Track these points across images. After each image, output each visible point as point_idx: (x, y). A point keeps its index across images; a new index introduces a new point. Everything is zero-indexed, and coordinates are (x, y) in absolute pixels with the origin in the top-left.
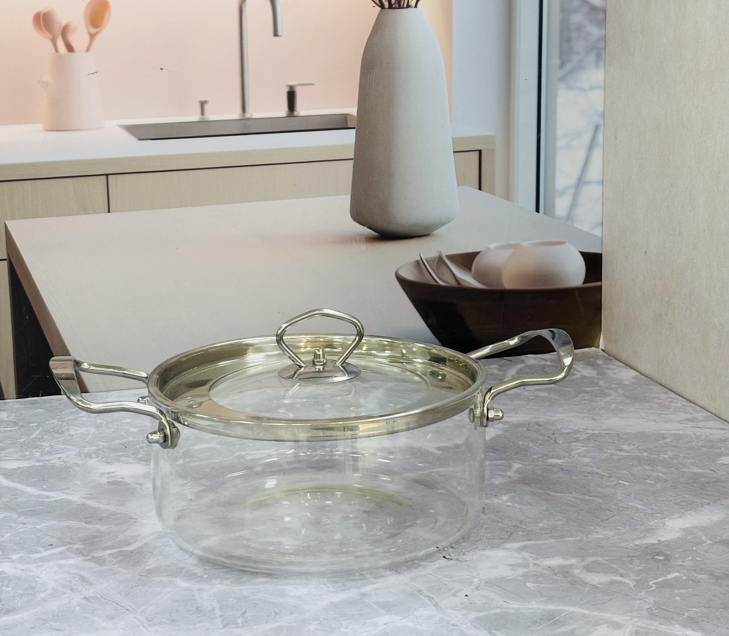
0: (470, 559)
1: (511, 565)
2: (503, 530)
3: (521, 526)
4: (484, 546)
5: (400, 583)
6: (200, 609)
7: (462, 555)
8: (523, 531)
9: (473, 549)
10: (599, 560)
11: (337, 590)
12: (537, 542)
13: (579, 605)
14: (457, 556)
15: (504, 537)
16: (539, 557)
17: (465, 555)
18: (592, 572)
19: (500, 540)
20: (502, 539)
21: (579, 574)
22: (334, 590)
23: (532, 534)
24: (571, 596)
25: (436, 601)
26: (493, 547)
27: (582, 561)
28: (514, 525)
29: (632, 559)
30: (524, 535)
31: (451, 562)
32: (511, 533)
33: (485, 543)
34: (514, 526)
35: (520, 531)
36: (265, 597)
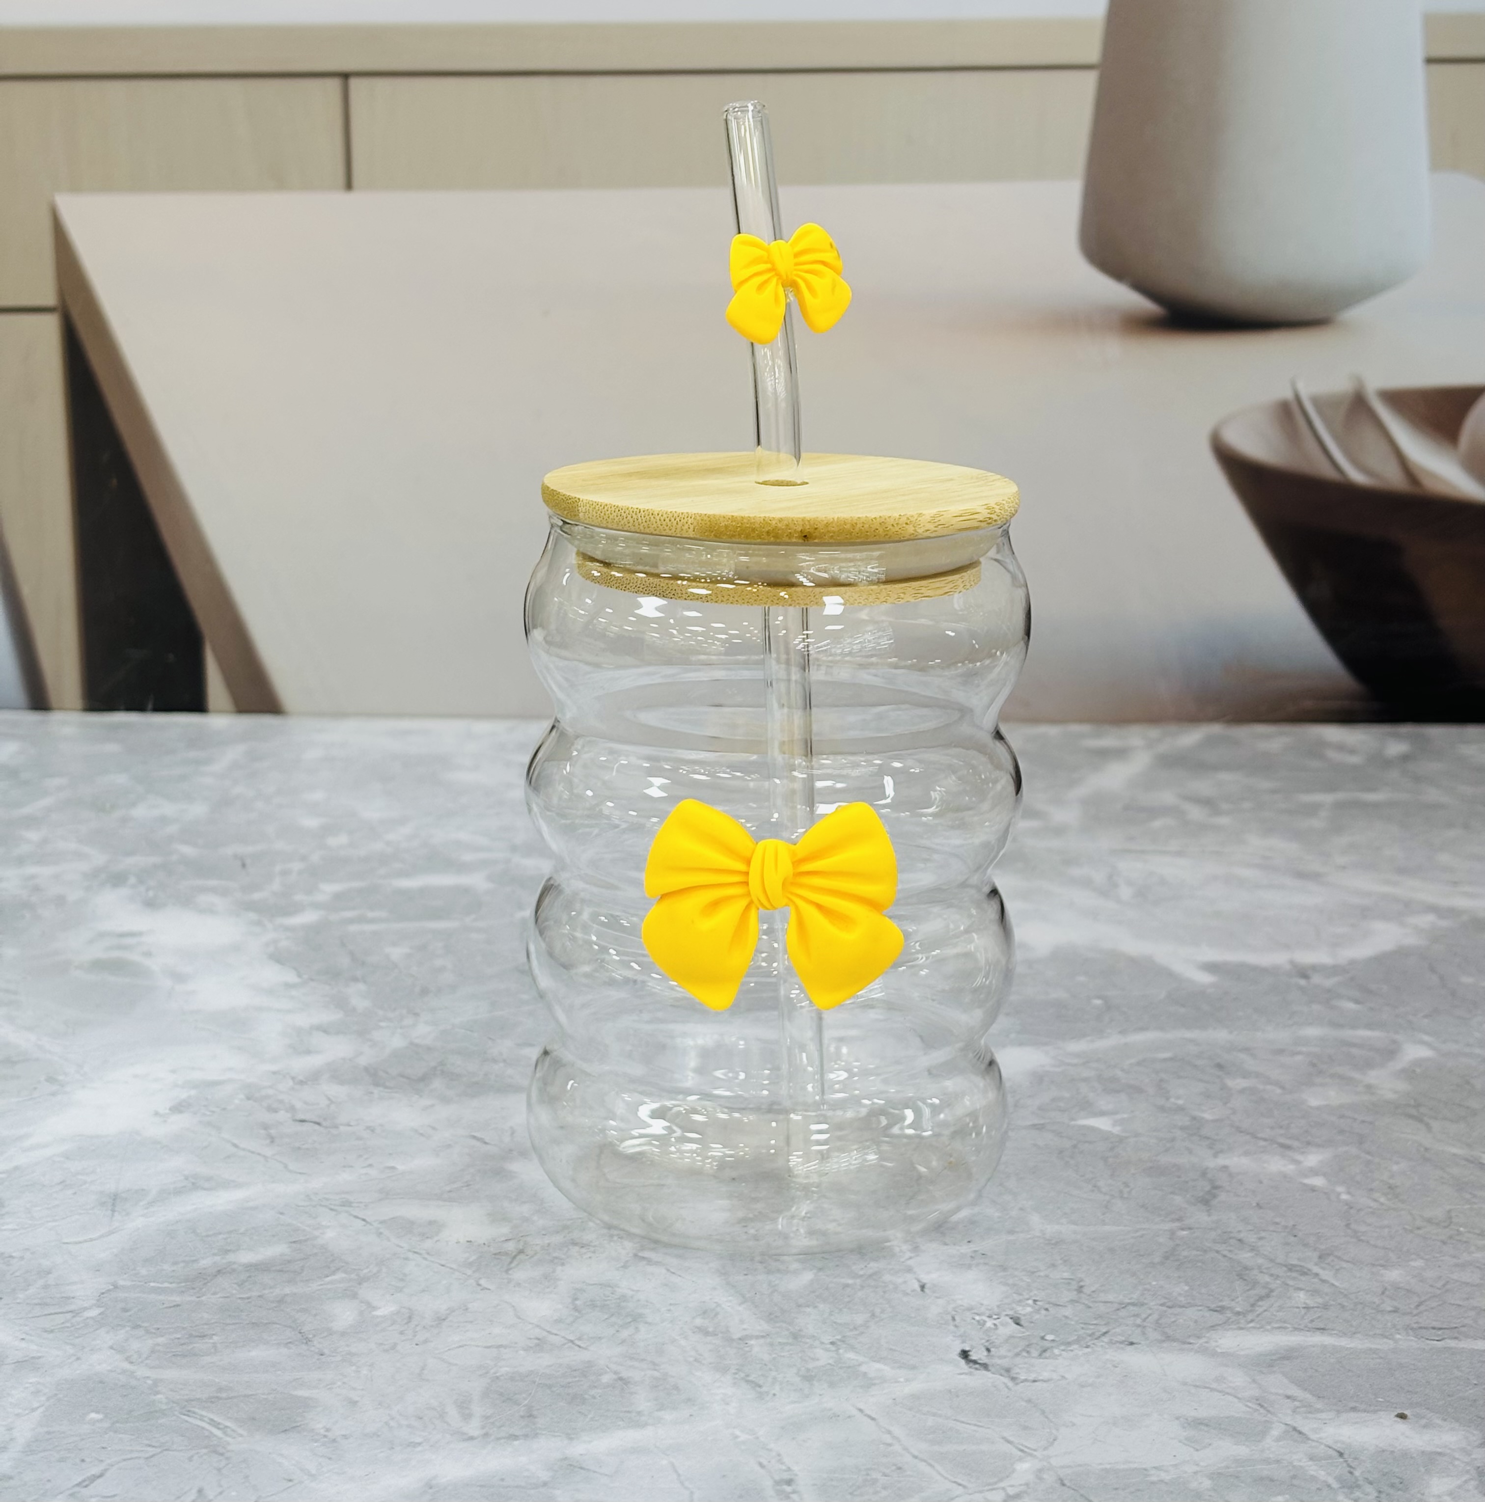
0: (1055, 1376)
1: (1198, 1423)
2: (1240, 1276)
3: (1316, 1269)
4: (1139, 1329)
5: (737, 1437)
7: (1035, 1353)
8: (1315, 1292)
9: (1090, 1335)
11: (486, 1435)
12: (1344, 1342)
14: (1017, 1355)
15: (1233, 1304)
16: (1319, 1406)
17: (1045, 1355)
19: (1207, 1314)
20: (1221, 1310)
22: (476, 1433)
23: (1343, 1307)
26: (1168, 1338)
28: (1295, 1262)
30: (1307, 1308)
31: (979, 1379)
32: (1263, 1292)
33: (1144, 1320)
34: (1291, 1268)
35: (1301, 1289)
36: (216, 1425)
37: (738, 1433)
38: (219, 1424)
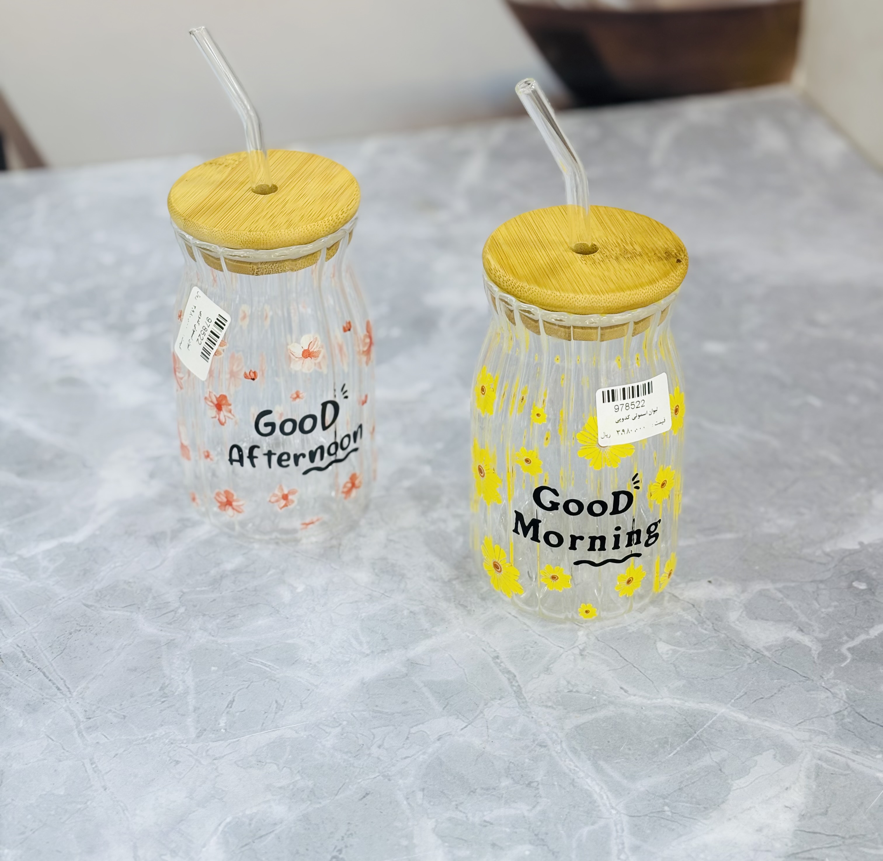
5: (469, 637)
6: (166, 691)
10: (768, 590)
11: (372, 652)
13: (733, 701)
18: (756, 619)
21: (737, 623)
22: (368, 652)
24: (722, 677)
25: (520, 683)
27: (743, 592)
29: (818, 588)
36: (265, 665)
37: (468, 634)
38: (266, 664)
